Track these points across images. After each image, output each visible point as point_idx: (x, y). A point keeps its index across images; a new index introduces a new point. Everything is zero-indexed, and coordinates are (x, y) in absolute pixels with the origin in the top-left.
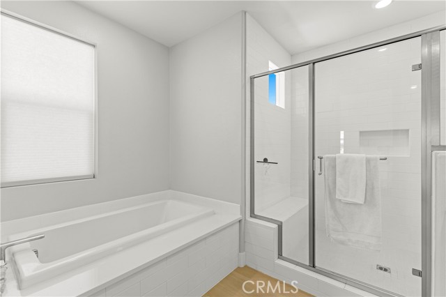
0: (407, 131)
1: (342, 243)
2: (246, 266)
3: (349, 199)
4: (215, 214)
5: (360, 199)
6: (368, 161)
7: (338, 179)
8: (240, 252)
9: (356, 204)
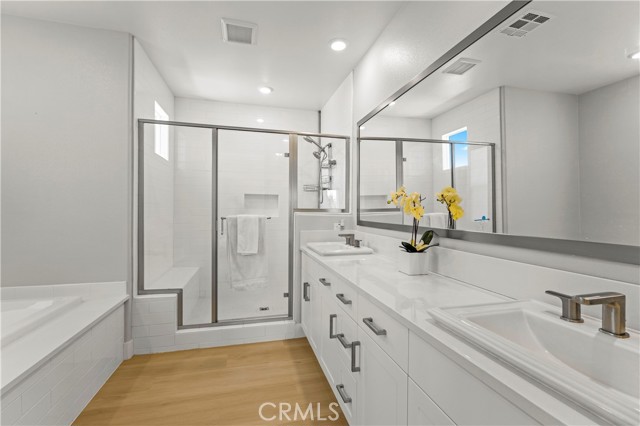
0: (277, 196)
1: (242, 289)
2: (134, 356)
3: (247, 252)
4: (83, 302)
5: (255, 250)
6: (260, 220)
7: (239, 236)
8: (125, 340)
9: (251, 255)
